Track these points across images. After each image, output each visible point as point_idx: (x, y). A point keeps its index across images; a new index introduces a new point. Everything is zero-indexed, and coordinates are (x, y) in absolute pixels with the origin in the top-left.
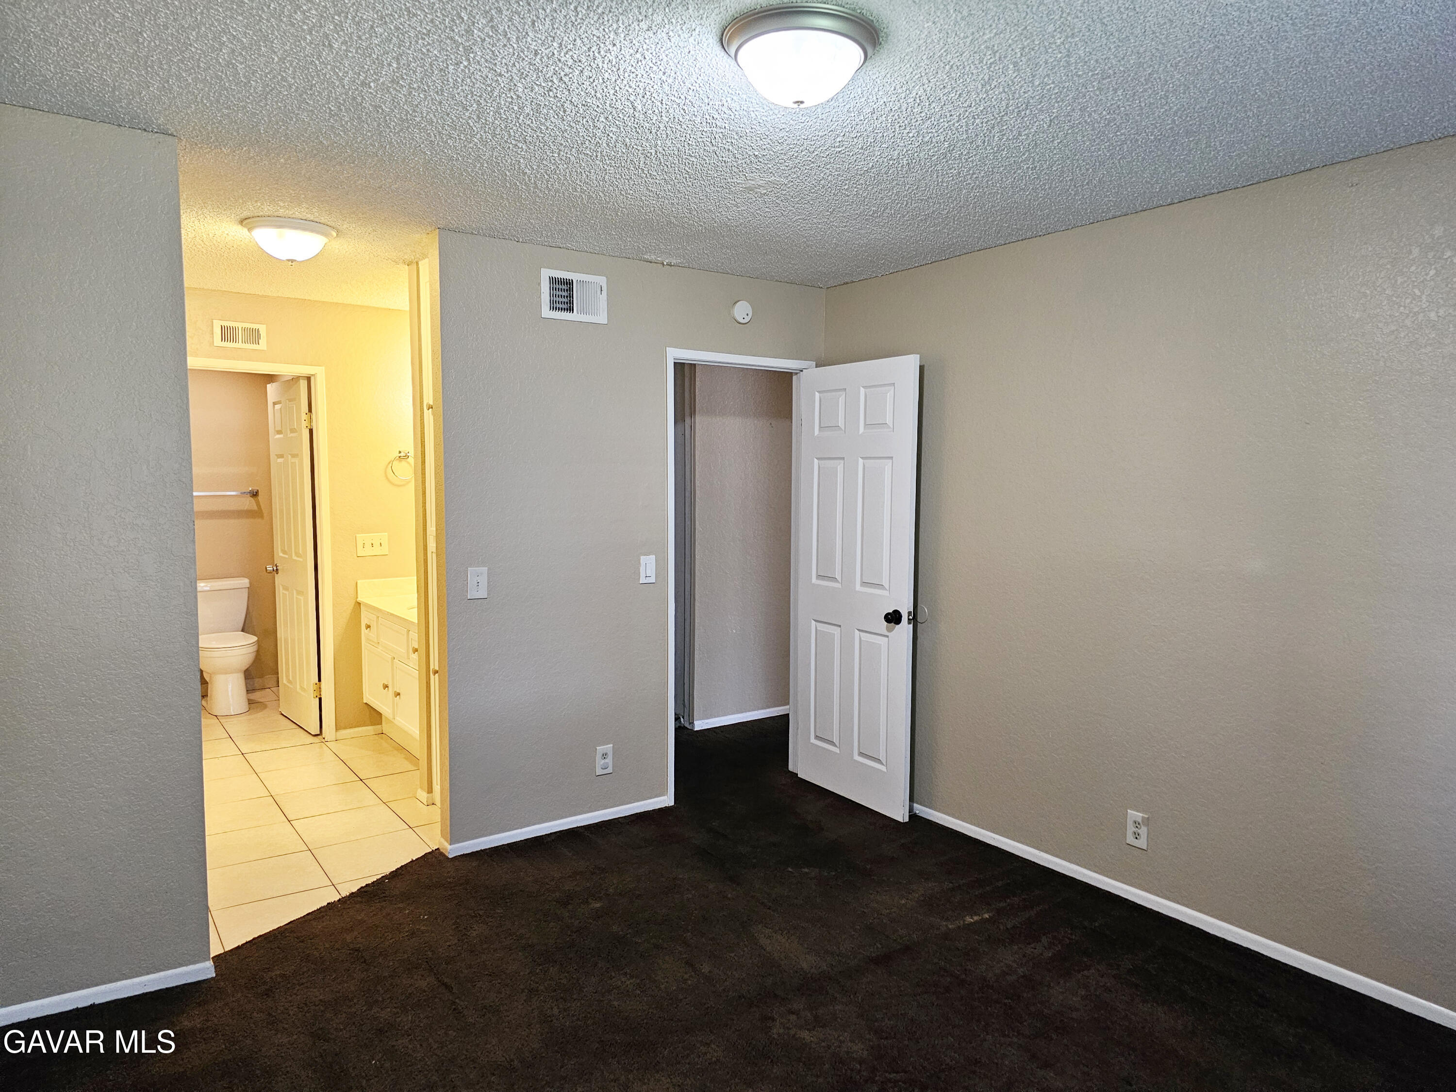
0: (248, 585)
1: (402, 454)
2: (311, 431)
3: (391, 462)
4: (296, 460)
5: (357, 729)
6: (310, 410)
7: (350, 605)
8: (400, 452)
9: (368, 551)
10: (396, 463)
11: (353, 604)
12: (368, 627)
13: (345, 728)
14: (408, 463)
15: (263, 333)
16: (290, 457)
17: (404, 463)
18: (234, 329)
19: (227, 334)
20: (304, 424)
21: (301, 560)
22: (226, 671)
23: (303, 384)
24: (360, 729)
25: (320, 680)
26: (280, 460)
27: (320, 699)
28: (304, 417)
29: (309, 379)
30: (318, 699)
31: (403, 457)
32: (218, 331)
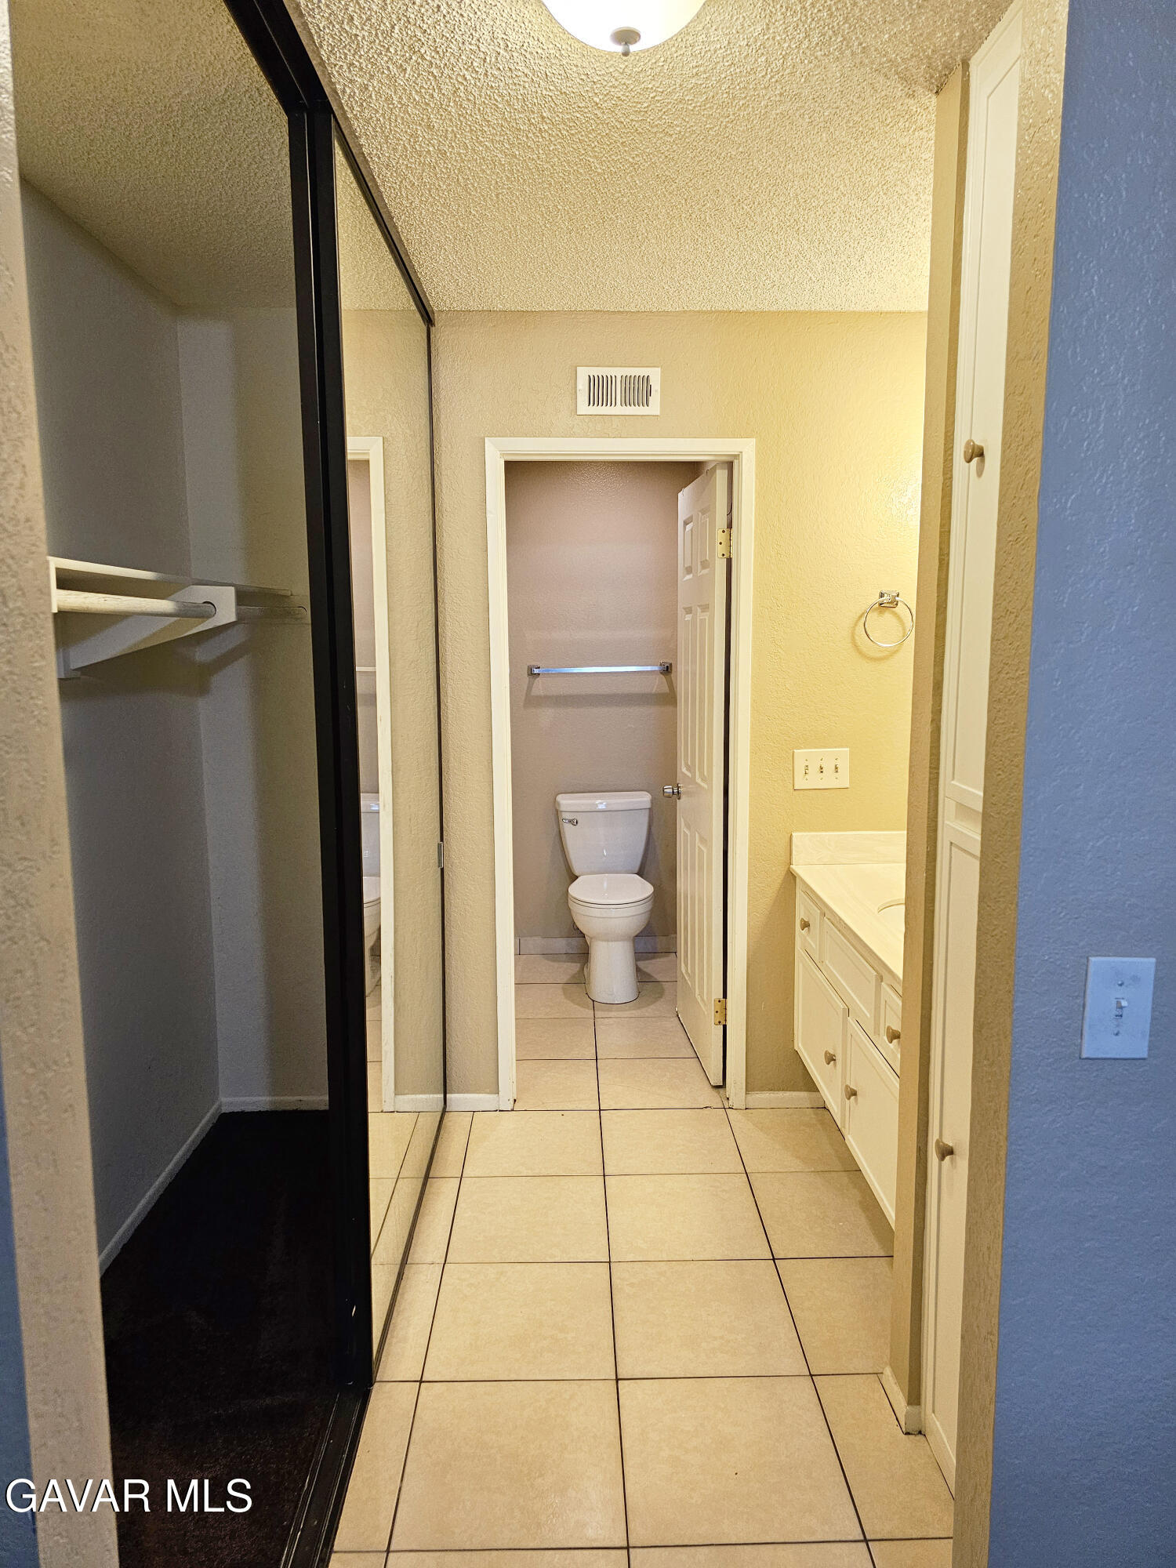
0: (648, 806)
1: (886, 599)
2: (729, 561)
3: (864, 615)
4: (706, 616)
5: (781, 1094)
6: (730, 526)
7: (779, 874)
8: (882, 595)
9: (814, 781)
10: (873, 617)
11: (784, 873)
12: (805, 925)
13: (762, 1089)
14: (895, 614)
15: (656, 384)
16: (699, 610)
17: (887, 615)
18: (610, 380)
19: (600, 391)
20: (720, 550)
21: (706, 786)
22: (608, 938)
23: (721, 476)
24: (788, 1094)
25: (725, 996)
26: (688, 617)
27: (725, 1027)
28: (720, 537)
29: (730, 465)
30: (721, 1027)
31: (887, 604)
32: (582, 385)
